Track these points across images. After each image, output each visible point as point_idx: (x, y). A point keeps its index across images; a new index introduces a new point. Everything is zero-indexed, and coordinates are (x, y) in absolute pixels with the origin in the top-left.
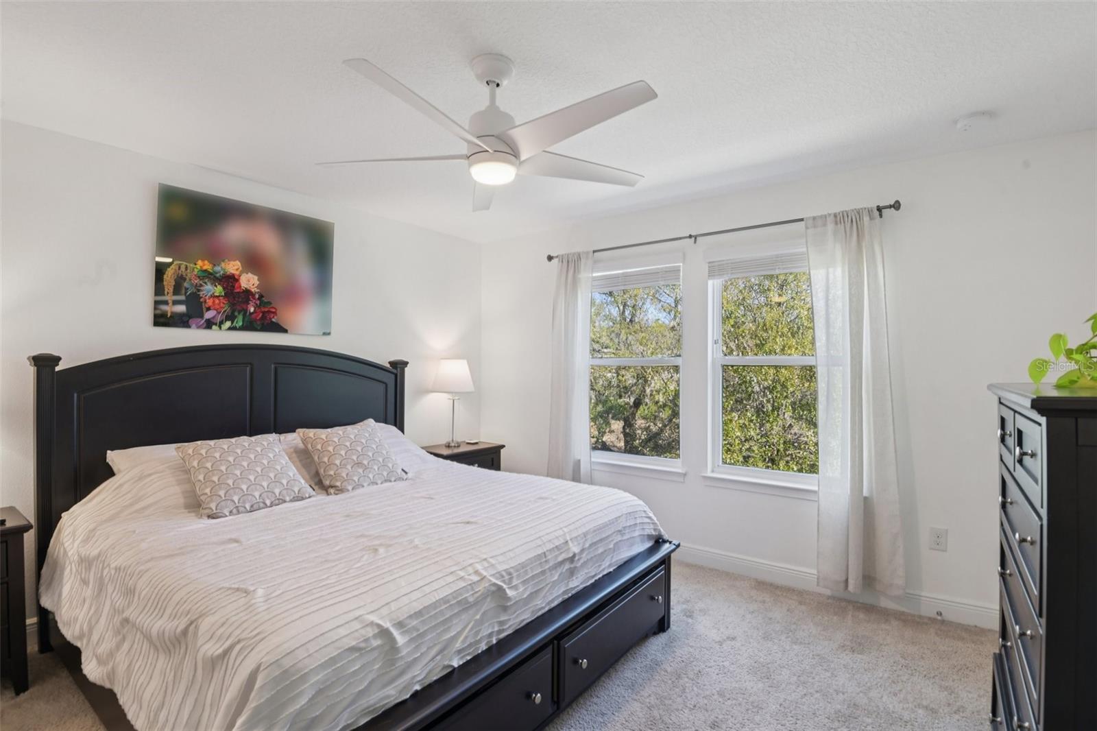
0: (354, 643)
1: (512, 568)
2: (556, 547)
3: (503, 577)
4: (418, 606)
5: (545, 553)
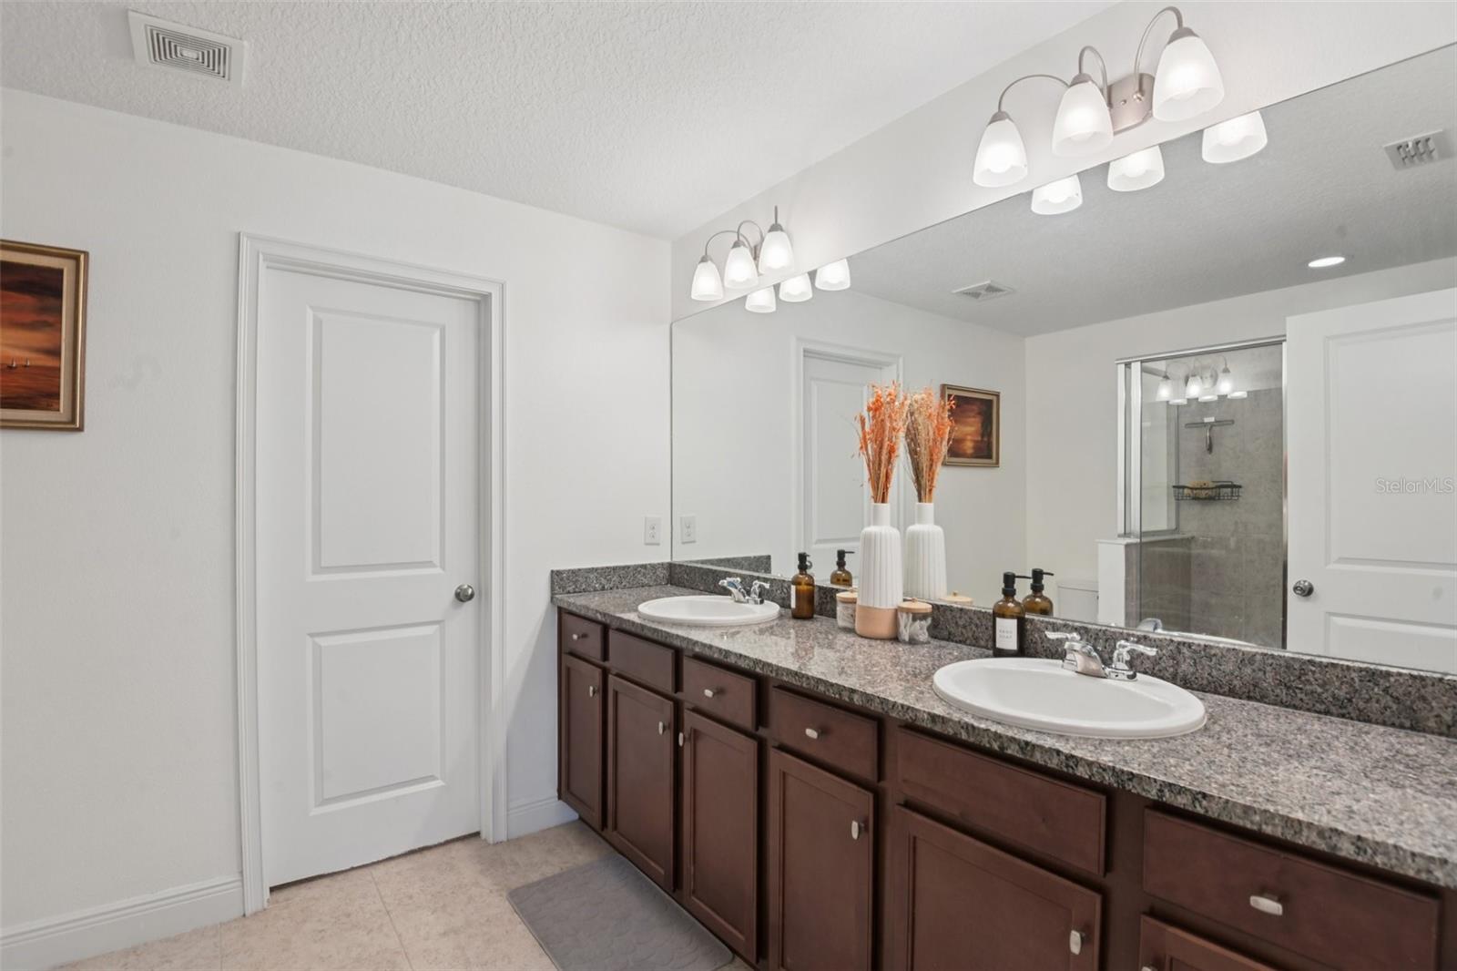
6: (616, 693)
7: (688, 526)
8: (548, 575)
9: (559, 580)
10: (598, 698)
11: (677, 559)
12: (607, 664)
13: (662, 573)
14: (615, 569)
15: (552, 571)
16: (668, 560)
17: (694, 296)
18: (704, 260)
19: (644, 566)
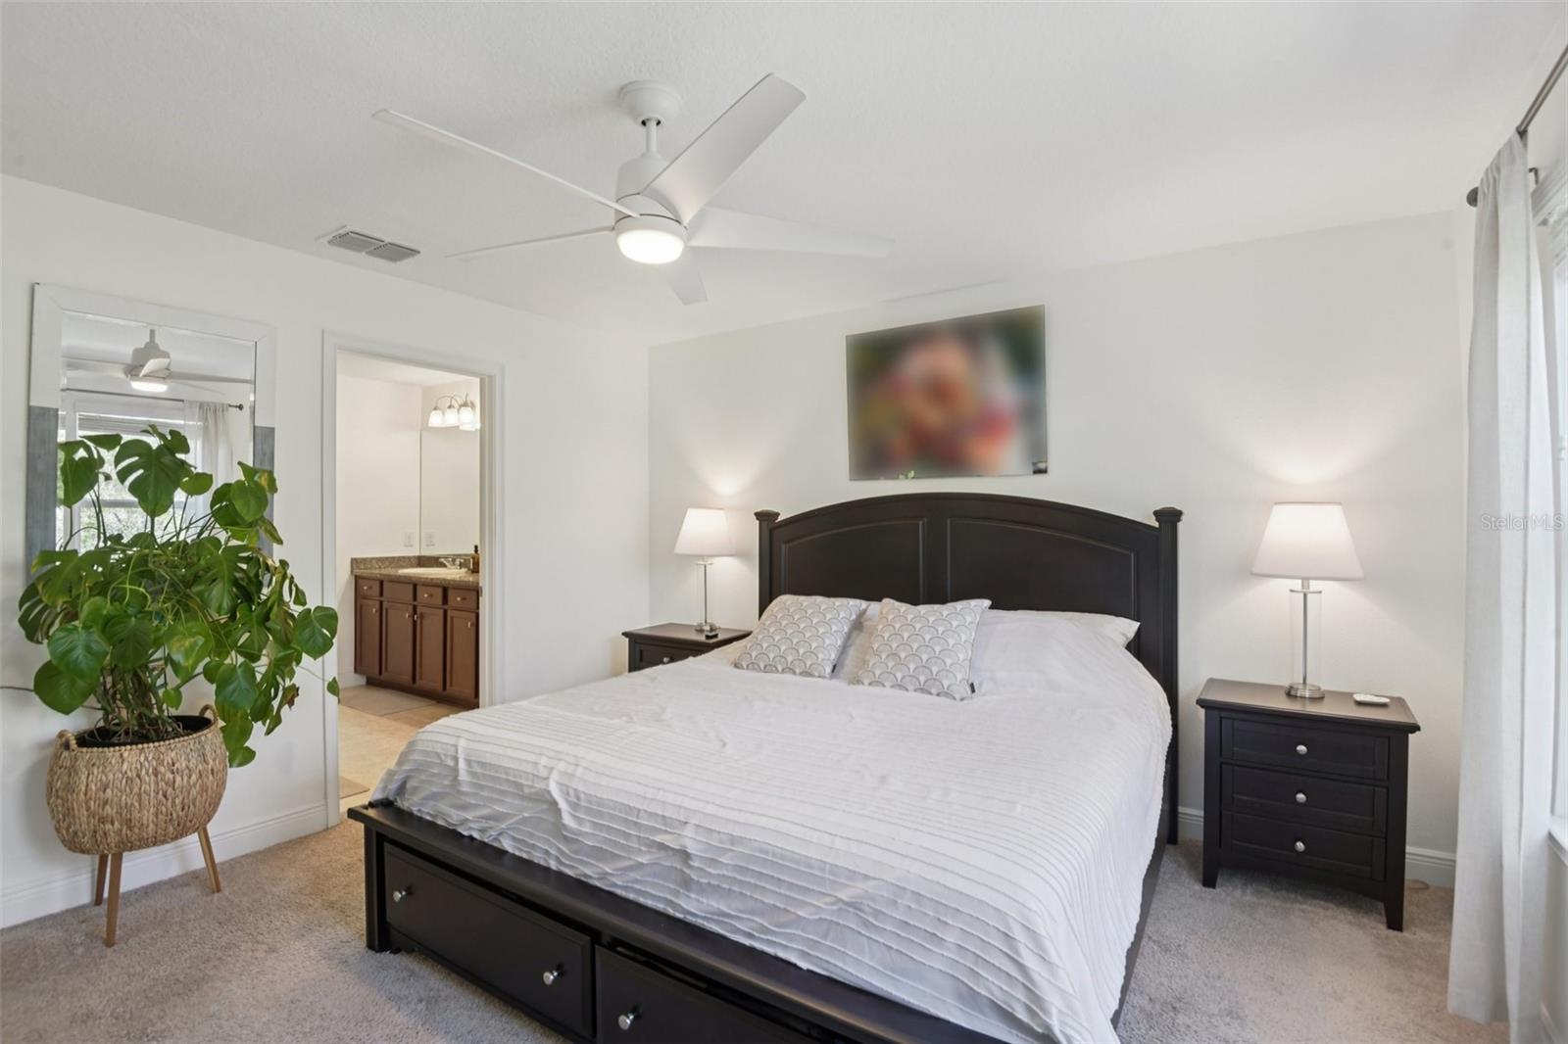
0: (439, 751)
1: (585, 794)
2: (664, 817)
3: (568, 794)
4: (488, 759)
5: (639, 810)
6: (387, 610)
7: (430, 536)
8: (349, 561)
9: (355, 562)
10: (378, 614)
11: (423, 554)
12: (382, 599)
13: (414, 561)
14: (387, 558)
15: (352, 559)
16: (417, 554)
17: (430, 425)
18: (435, 409)
19: (404, 557)
